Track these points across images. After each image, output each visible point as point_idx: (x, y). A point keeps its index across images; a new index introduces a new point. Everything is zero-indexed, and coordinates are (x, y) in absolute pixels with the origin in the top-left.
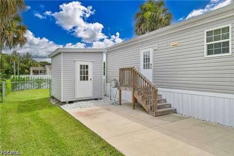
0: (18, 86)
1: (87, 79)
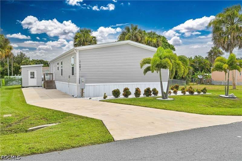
0: (9, 83)
1: (34, 78)
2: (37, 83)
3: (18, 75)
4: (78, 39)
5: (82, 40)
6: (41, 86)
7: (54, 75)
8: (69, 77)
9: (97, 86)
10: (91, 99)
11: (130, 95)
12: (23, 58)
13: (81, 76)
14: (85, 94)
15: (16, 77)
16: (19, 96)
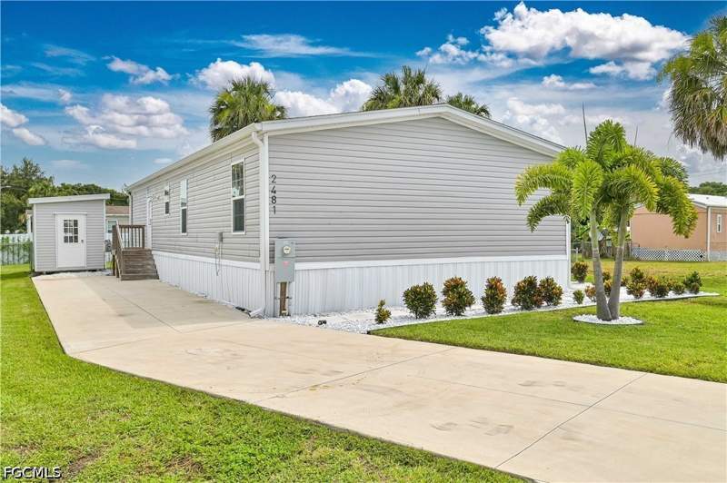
1: (76, 241)
2: (88, 257)
3: (17, 231)
4: (227, 113)
5: (241, 115)
6: (100, 270)
7: (149, 230)
8: (221, 239)
9: (333, 271)
10: (325, 322)
11: (470, 304)
12: (34, 178)
13: (277, 236)
14: (292, 305)
15: (11, 236)
16: (27, 311)
